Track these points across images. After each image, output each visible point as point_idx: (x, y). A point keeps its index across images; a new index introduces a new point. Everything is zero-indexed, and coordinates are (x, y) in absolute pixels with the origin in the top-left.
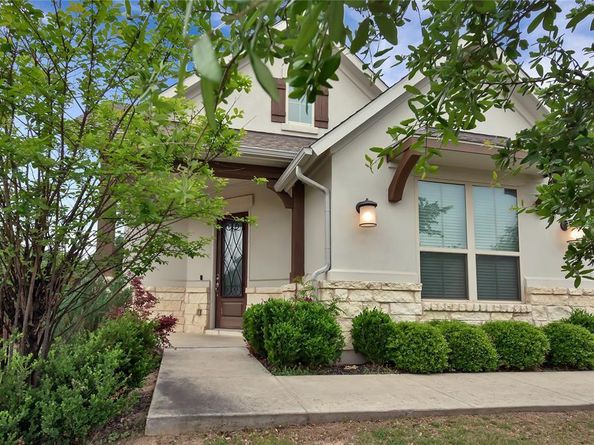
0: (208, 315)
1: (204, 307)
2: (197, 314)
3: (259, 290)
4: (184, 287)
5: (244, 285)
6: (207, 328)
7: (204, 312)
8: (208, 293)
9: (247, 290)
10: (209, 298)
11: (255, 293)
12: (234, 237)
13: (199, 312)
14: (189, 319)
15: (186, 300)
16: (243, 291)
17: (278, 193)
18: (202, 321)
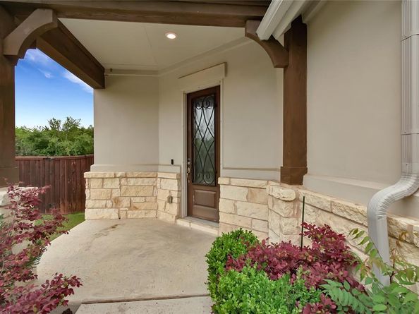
0: (179, 203)
1: (175, 194)
2: (169, 202)
3: (234, 181)
4: (156, 172)
5: (216, 174)
6: (178, 217)
7: (175, 200)
8: (179, 179)
9: (220, 181)
10: (179, 185)
11: (230, 184)
12: (204, 117)
13: (170, 200)
14: (161, 204)
15: (158, 185)
16: (216, 180)
17: (263, 43)
18: (174, 208)
